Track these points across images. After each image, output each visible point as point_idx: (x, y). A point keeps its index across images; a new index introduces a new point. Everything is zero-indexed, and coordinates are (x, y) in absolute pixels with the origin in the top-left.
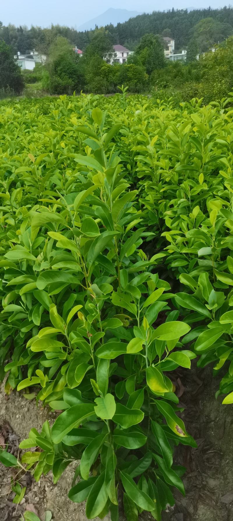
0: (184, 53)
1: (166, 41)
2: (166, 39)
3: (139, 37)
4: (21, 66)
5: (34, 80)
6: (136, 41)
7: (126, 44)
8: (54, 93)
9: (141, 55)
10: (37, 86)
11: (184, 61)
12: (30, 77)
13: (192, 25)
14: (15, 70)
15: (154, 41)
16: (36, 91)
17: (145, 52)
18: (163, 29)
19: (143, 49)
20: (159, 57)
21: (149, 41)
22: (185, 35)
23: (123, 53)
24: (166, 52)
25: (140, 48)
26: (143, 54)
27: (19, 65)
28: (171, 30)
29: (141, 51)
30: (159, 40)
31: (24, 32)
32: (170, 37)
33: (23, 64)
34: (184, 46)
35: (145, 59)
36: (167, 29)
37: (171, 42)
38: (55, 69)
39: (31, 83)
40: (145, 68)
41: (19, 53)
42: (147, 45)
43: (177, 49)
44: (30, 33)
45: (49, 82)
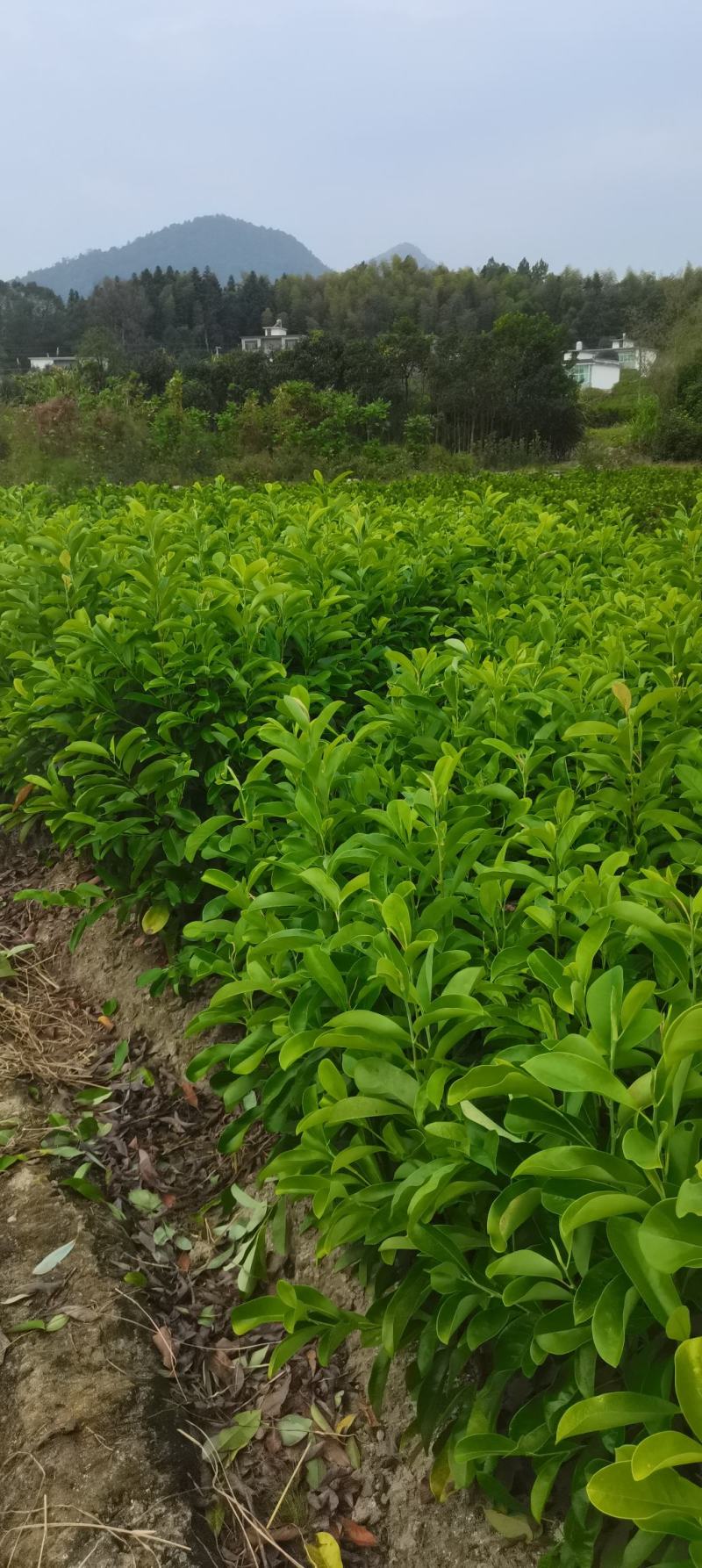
4: (582, 381)
5: (611, 418)
8: (665, 457)
10: (617, 436)
12: (600, 409)
14: (564, 391)
16: (611, 449)
27: (578, 377)
31: (602, 288)
33: (586, 375)
38: (680, 389)
39: (599, 427)
41: (579, 345)
44: (620, 289)
45: (655, 424)
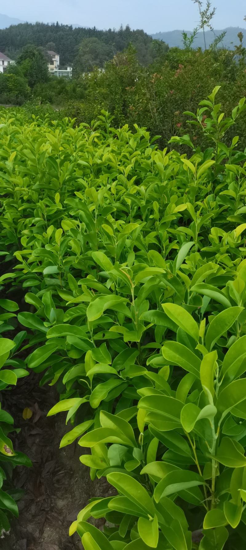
0: (69, 69)
1: (50, 55)
2: (51, 53)
3: (21, 47)
6: (17, 50)
7: (7, 52)
9: (22, 66)
11: (70, 78)
13: (77, 42)
15: (36, 53)
17: (27, 63)
18: (47, 42)
19: (25, 60)
20: (42, 71)
21: (31, 52)
22: (70, 52)
23: (3, 62)
24: (50, 66)
25: (21, 58)
26: (25, 65)
28: (56, 44)
29: (23, 62)
30: (43, 53)
32: (54, 51)
34: (69, 63)
35: (27, 71)
36: (51, 43)
37: (56, 56)
40: (27, 80)
42: (29, 57)
43: (62, 65)
